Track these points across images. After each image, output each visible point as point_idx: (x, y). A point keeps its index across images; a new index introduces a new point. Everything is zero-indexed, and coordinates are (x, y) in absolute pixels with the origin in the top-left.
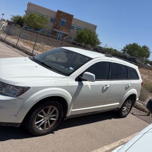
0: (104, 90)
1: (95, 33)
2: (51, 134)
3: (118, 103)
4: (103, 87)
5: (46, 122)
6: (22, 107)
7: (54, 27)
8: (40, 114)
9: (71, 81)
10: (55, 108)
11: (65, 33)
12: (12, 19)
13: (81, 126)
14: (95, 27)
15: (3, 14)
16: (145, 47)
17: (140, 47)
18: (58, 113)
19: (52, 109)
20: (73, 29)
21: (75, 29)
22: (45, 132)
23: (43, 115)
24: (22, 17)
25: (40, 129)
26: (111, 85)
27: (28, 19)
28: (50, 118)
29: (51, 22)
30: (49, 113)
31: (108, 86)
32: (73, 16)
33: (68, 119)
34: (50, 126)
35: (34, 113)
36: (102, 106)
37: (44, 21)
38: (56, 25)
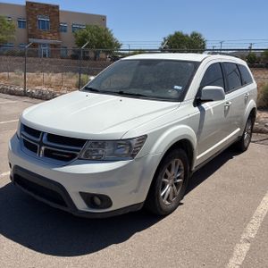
1: (106, 29)
3: (239, 129)
4: (225, 106)
5: (172, 189)
6: (143, 173)
7: (30, 36)
10: (180, 162)
11: (52, 42)
14: (104, 19)
16: (194, 35)
17: (187, 36)
18: (183, 168)
19: (176, 163)
20: (65, 31)
21: (69, 30)
28: (175, 180)
29: (20, 27)
31: (230, 103)
32: (57, 7)
34: (177, 194)
36: (225, 140)
37: (8, 29)
38: (32, 30)
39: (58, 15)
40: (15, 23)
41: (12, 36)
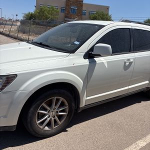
0: (127, 66)
2: (63, 133)
3: (148, 82)
4: (125, 62)
5: (53, 119)
7: (66, 17)
8: (41, 109)
9: (78, 59)
10: (62, 99)
12: (24, 17)
13: (103, 116)
15: (17, 15)
18: (67, 104)
20: (85, 15)
21: (87, 14)
22: (54, 131)
23: (46, 110)
24: (33, 13)
25: (47, 128)
26: (135, 59)
27: (39, 13)
28: (57, 112)
29: (62, 12)
30: (54, 106)
31: (132, 60)
32: (82, 1)
33: (83, 110)
34: (60, 123)
35: (32, 109)
36: (127, 88)
37: (55, 13)
38: (67, 14)
39: (82, 6)
40: (59, 10)
41: (56, 16)
